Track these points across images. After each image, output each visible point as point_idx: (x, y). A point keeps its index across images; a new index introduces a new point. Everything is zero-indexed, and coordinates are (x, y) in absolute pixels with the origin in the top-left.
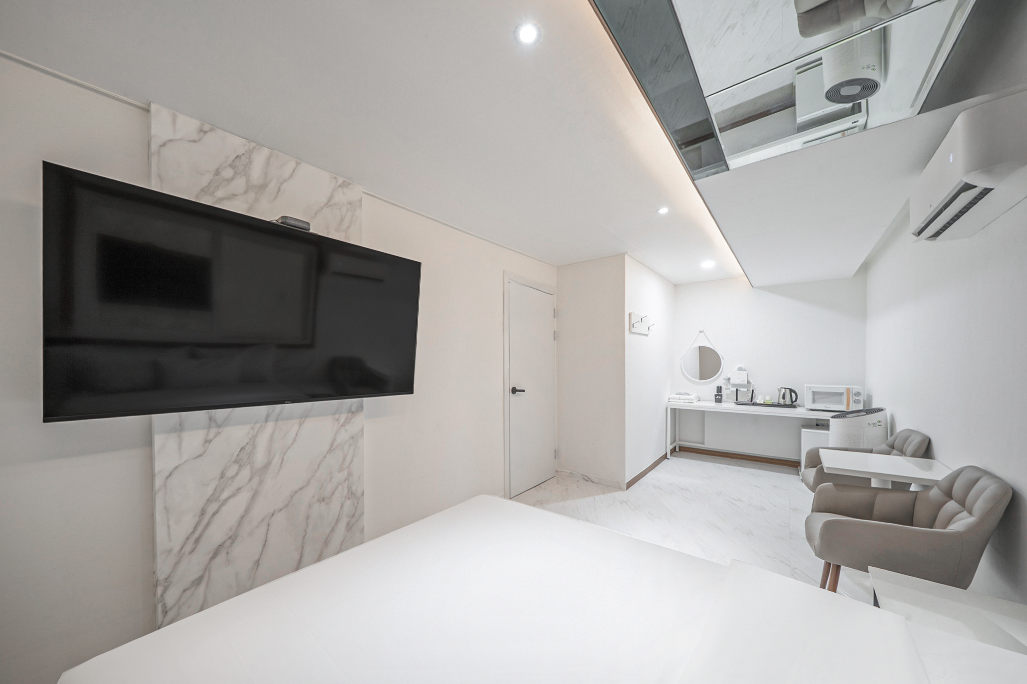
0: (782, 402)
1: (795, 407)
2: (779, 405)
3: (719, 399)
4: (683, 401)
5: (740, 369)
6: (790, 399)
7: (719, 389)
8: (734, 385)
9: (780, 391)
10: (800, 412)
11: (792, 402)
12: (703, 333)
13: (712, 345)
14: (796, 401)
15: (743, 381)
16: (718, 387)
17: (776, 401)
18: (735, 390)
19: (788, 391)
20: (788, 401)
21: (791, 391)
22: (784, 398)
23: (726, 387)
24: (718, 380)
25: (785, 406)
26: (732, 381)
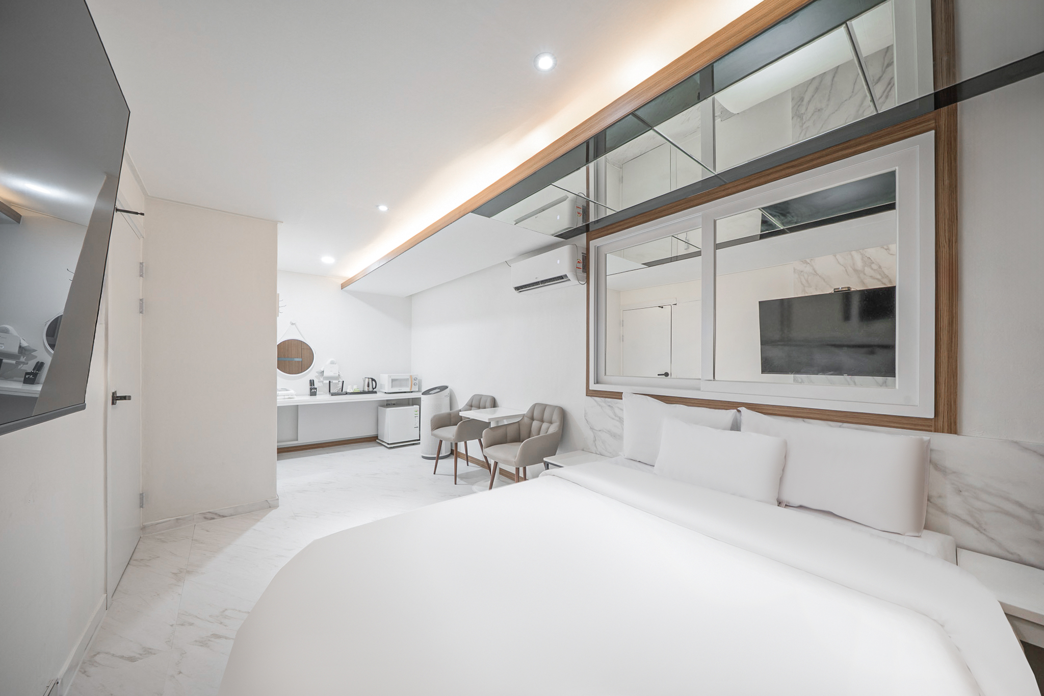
0: (366, 390)
1: (376, 392)
2: (364, 393)
3: (313, 392)
4: (283, 397)
5: (332, 363)
6: (372, 387)
7: (312, 383)
8: (326, 378)
9: (364, 381)
10: (380, 396)
11: (373, 389)
12: (294, 326)
13: (304, 339)
14: (375, 388)
15: (335, 374)
16: (311, 381)
17: (361, 390)
18: (328, 382)
19: (370, 380)
20: (371, 389)
21: (373, 380)
22: (368, 386)
23: (318, 380)
24: (311, 373)
25: (369, 392)
26: (325, 374)
